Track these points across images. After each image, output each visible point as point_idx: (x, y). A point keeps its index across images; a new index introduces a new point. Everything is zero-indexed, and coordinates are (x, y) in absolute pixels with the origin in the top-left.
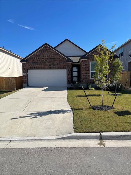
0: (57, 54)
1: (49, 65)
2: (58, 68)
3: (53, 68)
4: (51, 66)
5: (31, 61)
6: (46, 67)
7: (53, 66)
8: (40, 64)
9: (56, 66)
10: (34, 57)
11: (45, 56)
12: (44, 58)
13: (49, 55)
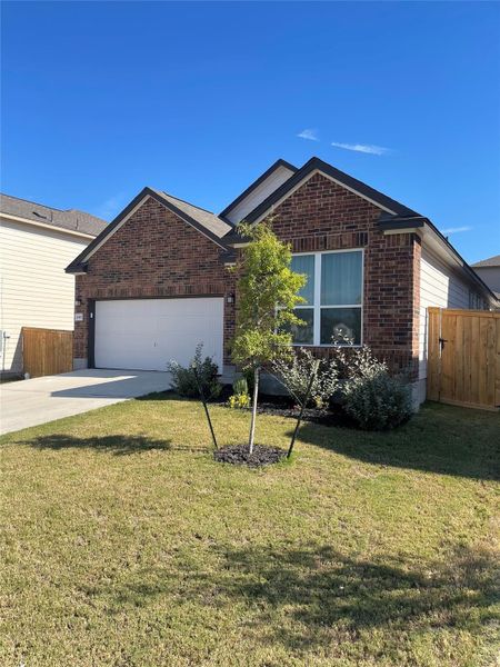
0: (188, 230)
1: (156, 280)
2: (190, 294)
3: (170, 294)
4: (165, 286)
5: (100, 266)
6: (147, 290)
7: (170, 283)
8: (128, 276)
9: (182, 283)
10: (109, 249)
11: (146, 244)
12: (142, 250)
13: (158, 236)
